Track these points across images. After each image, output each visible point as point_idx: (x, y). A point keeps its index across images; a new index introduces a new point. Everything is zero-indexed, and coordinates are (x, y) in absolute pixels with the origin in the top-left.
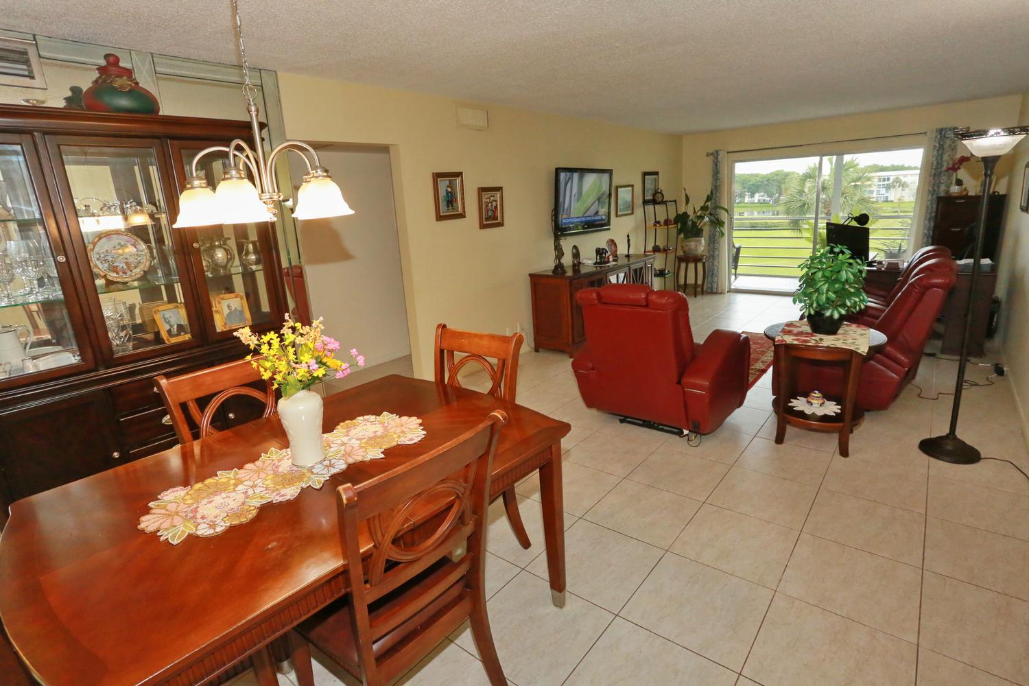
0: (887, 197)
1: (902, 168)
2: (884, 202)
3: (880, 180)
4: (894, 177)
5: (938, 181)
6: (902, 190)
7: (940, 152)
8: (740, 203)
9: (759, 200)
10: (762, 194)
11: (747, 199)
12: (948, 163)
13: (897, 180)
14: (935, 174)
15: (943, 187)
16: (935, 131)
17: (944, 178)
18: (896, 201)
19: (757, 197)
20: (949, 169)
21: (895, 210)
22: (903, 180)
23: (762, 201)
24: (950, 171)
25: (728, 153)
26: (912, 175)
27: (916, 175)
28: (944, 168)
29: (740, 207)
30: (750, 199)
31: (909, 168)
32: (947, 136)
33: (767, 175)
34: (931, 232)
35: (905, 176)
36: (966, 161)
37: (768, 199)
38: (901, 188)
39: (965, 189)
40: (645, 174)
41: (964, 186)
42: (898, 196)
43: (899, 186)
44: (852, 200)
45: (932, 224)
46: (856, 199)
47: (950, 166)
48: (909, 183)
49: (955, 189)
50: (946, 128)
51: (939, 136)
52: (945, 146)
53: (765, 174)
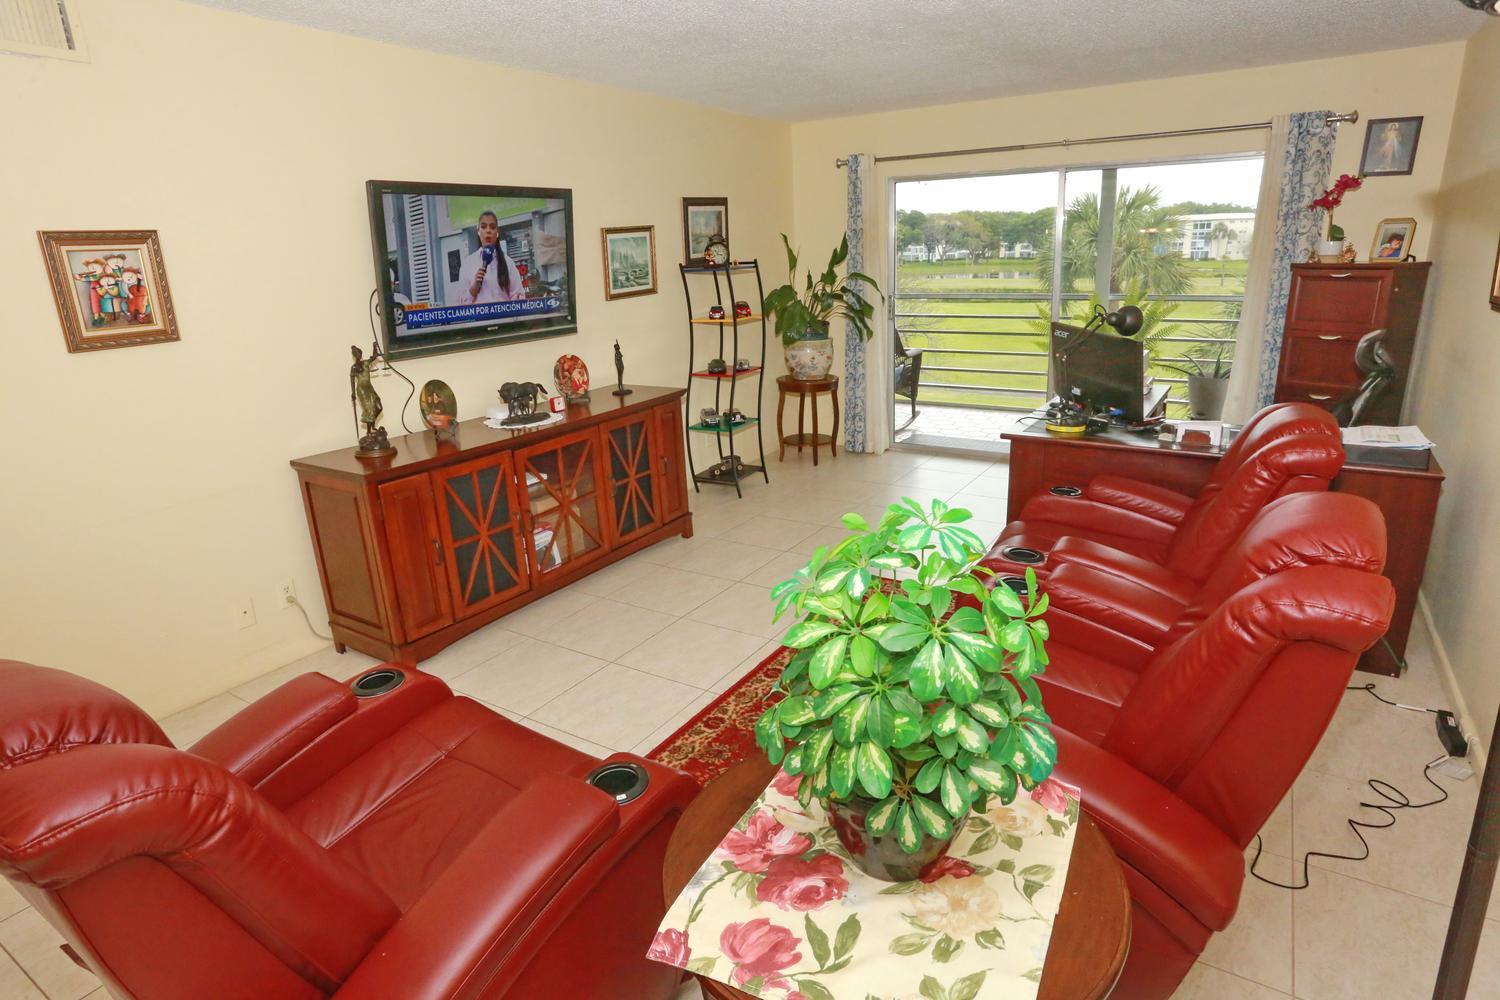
0: (1207, 253)
1: (1227, 209)
2: (1202, 260)
3: (1196, 226)
4: (1217, 223)
5: (1293, 229)
6: (1229, 243)
7: (1298, 166)
8: (991, 257)
9: (1021, 254)
10: (1025, 244)
11: (1003, 252)
12: (1313, 190)
13: (1221, 227)
14: (1287, 214)
15: (1303, 243)
16: (1287, 119)
17: (1305, 222)
18: (1219, 259)
19: (1018, 249)
20: (1317, 203)
21: (1217, 273)
22: (1230, 226)
23: (1025, 256)
24: (1319, 208)
25: (877, 160)
26: (1241, 220)
27: (1247, 220)
28: (1307, 202)
29: (991, 264)
30: (1008, 252)
31: (1238, 210)
32: (1312, 131)
33: (1032, 214)
34: (1279, 340)
35: (1232, 221)
36: (1350, 186)
37: (1035, 252)
38: (1226, 239)
39: (1350, 250)
40: (688, 202)
41: (1346, 244)
42: (1222, 252)
43: (1223, 237)
44: (1146, 260)
45: (1282, 322)
46: (1155, 255)
47: (1318, 197)
48: (1238, 233)
49: (1329, 250)
50: (1310, 114)
51: (1296, 131)
52: (1309, 154)
53: (1029, 212)
